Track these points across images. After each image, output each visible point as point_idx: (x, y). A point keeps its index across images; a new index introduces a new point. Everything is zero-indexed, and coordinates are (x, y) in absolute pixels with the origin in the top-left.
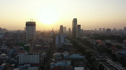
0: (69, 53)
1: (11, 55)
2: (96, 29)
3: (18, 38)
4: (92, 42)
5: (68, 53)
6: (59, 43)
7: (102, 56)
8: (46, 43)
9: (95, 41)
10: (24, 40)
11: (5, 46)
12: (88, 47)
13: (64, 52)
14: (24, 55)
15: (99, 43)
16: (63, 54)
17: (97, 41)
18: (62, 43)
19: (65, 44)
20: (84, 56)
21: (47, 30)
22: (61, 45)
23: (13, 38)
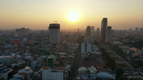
0: (96, 68)
1: (35, 67)
2: (131, 29)
3: (41, 41)
4: (125, 50)
5: (95, 70)
6: (86, 52)
7: (137, 73)
8: (71, 51)
9: (128, 49)
10: (47, 46)
11: (29, 53)
12: (120, 57)
13: (91, 67)
14: (48, 72)
15: (134, 52)
16: (90, 70)
17: (131, 49)
18: (88, 52)
19: (93, 52)
20: (114, 75)
21: (72, 29)
22: (87, 54)
23: (36, 42)
